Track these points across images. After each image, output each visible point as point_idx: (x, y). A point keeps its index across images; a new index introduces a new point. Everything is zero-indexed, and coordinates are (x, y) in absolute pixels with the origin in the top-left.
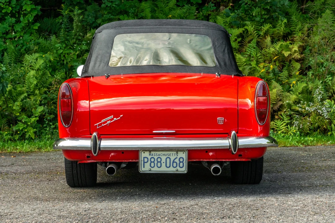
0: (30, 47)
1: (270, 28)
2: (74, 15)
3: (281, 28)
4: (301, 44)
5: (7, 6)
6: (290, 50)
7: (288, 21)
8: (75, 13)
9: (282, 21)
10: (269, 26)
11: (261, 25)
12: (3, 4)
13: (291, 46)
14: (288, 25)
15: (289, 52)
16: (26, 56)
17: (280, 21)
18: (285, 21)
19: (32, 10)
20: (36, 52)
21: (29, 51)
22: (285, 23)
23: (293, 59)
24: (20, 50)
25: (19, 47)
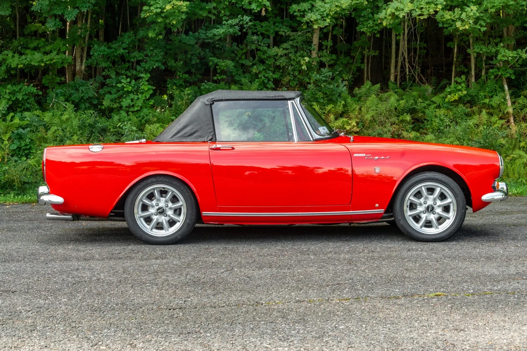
0: (149, 119)
1: (333, 107)
2: (185, 94)
3: (340, 109)
4: (357, 120)
5: (128, 86)
6: (349, 124)
7: (345, 102)
8: (186, 93)
9: (341, 103)
10: (332, 107)
11: (324, 106)
12: (125, 84)
13: (350, 122)
14: (345, 106)
15: (350, 127)
16: (147, 125)
17: (339, 103)
18: (343, 102)
19: (149, 89)
20: (155, 122)
21: (148, 122)
22: (343, 104)
23: (353, 131)
24: (140, 121)
25: (140, 118)
